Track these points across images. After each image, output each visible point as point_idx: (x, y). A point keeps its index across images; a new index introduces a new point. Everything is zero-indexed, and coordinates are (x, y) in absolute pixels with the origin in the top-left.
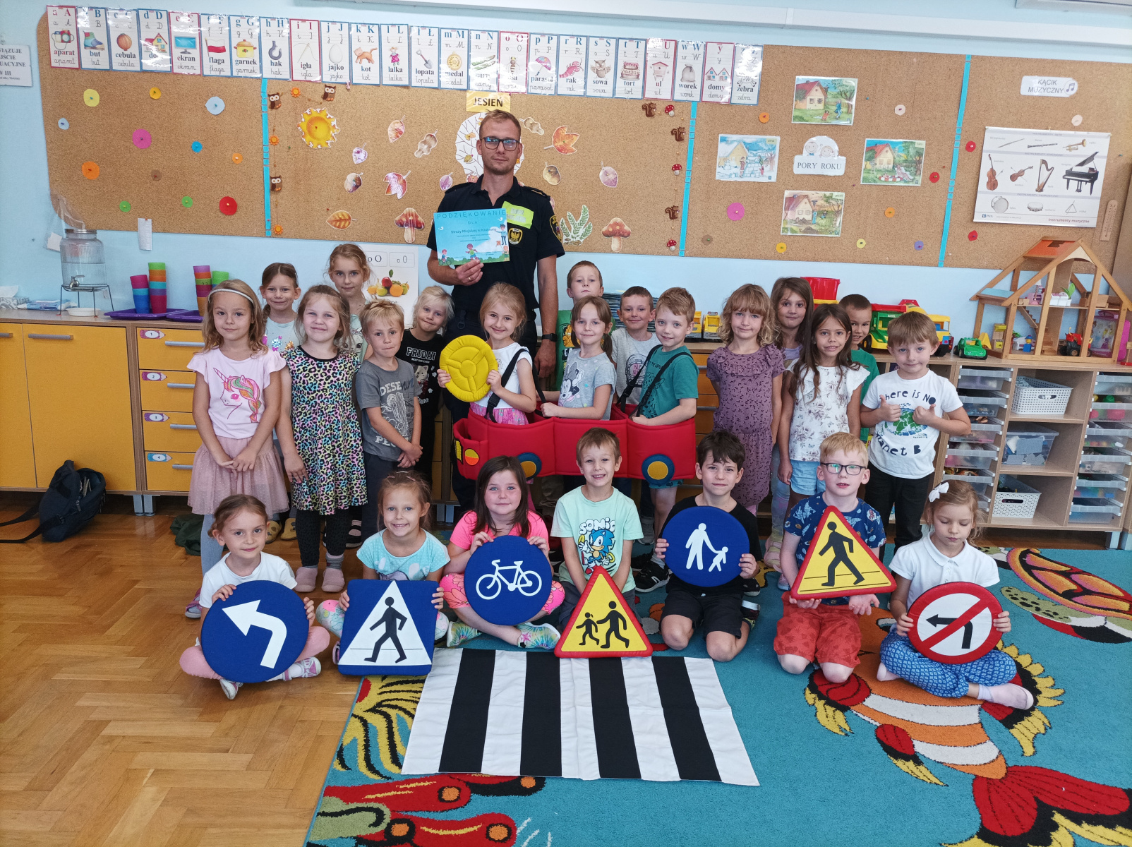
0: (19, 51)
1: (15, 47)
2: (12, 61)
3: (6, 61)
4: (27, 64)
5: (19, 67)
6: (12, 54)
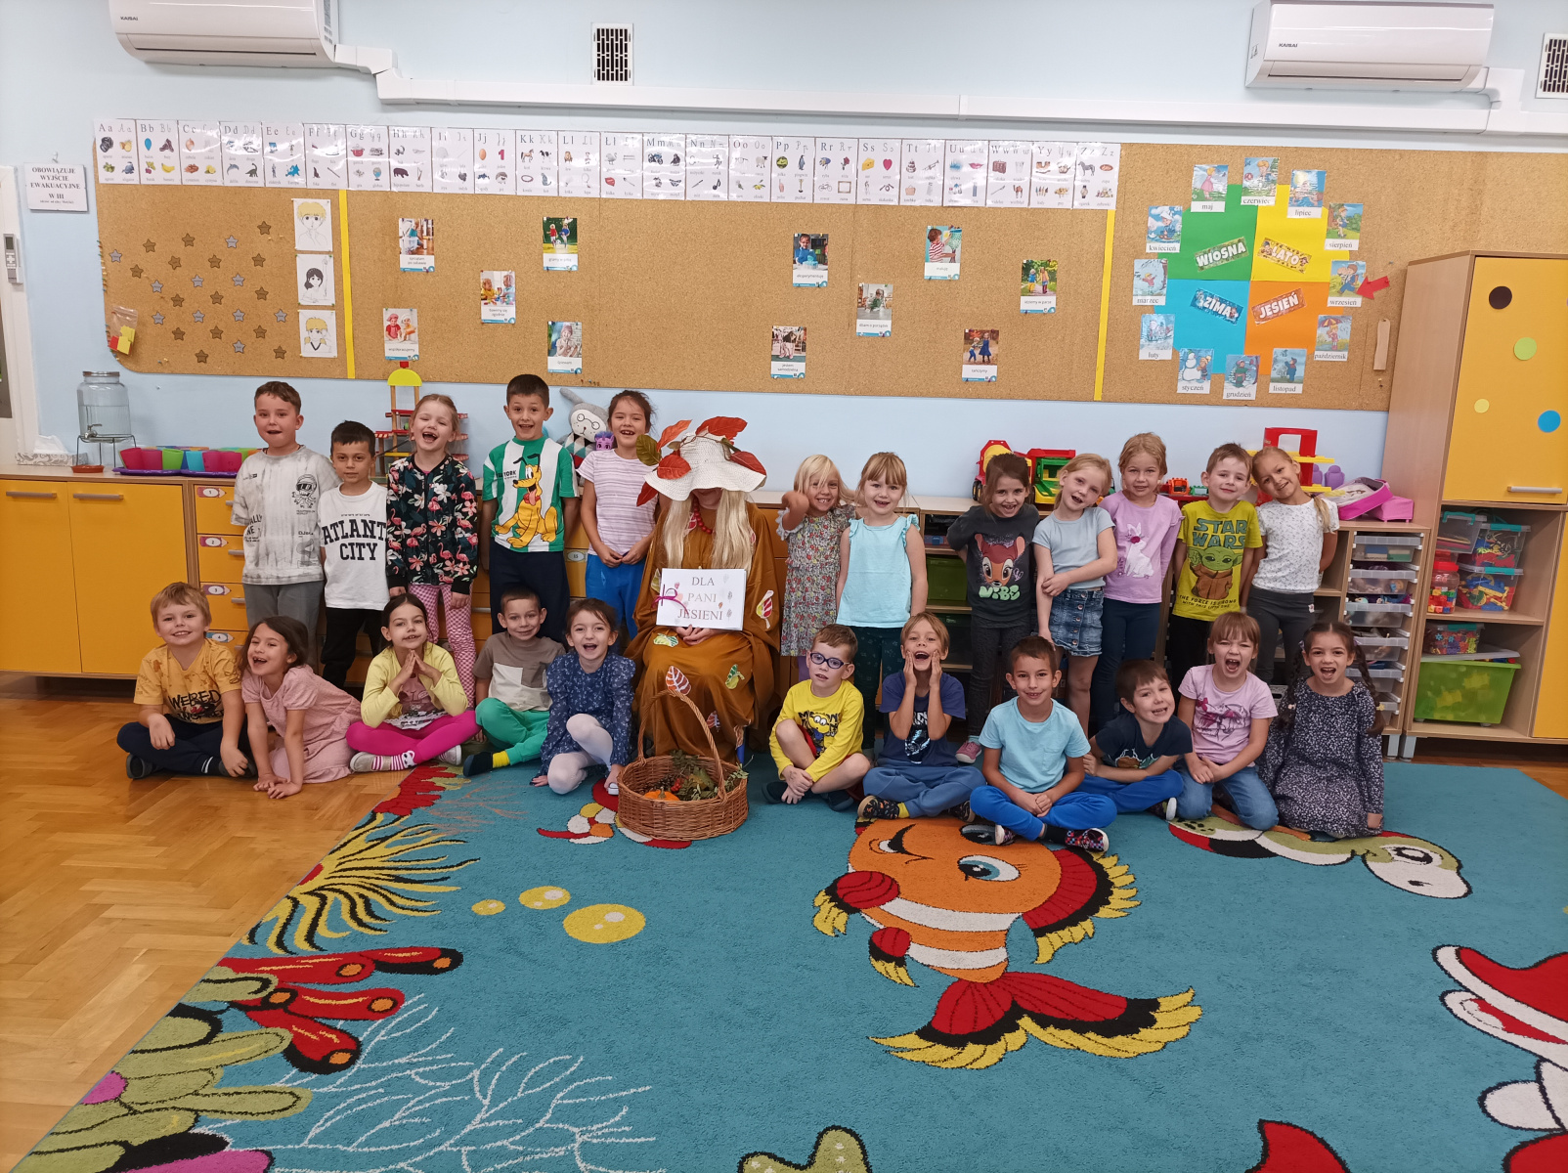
0: (72, 171)
1: (68, 167)
2: (65, 182)
3: (58, 182)
4: (82, 185)
5: (73, 189)
6: (64, 175)
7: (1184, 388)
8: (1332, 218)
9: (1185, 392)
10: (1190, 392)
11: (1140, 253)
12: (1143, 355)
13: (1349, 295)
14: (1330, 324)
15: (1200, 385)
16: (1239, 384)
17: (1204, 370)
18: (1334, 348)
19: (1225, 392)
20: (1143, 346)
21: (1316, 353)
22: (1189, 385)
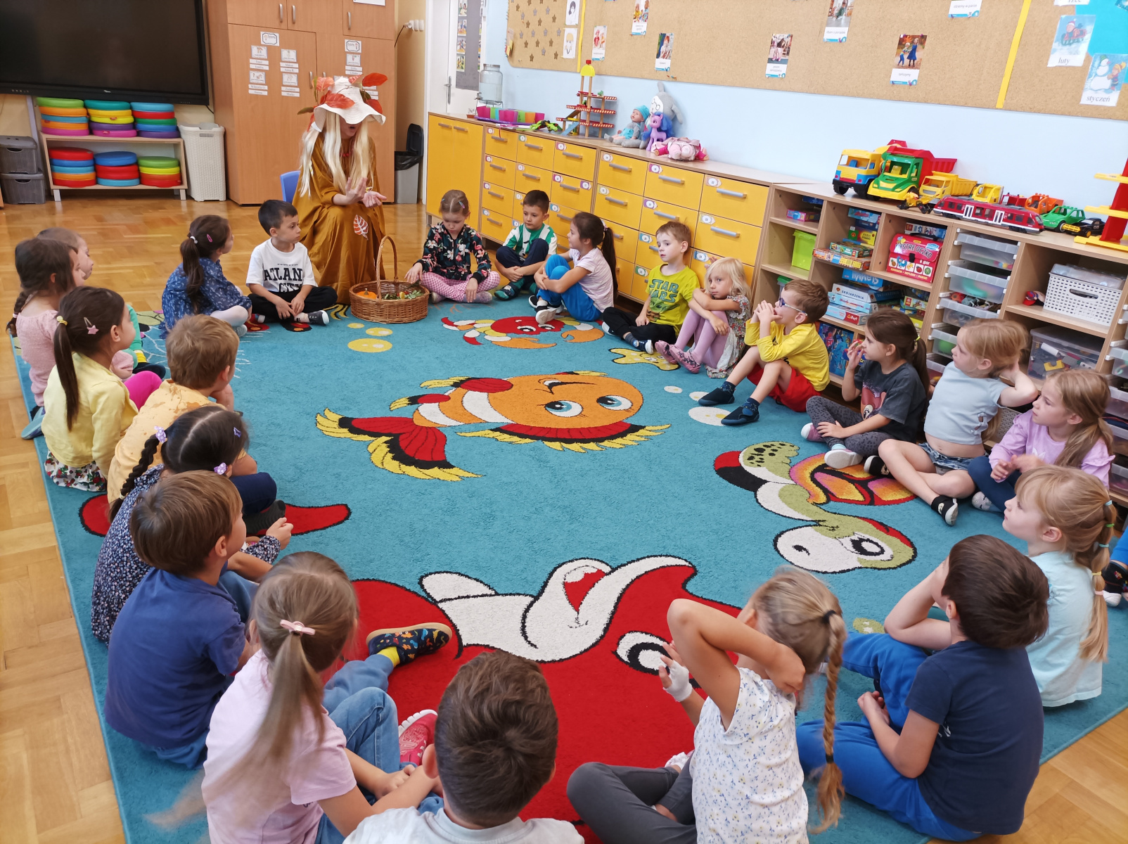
7: (1090, 98)
9: (1089, 102)
10: (1095, 103)
12: (1053, 62)
15: (1105, 95)
17: (1115, 79)
20: (1055, 50)
22: (1095, 95)
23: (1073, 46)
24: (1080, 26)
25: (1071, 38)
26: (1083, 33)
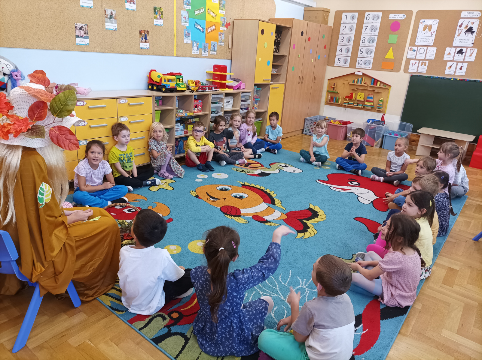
7: (194, 52)
8: (220, 4)
9: (194, 54)
11: (182, 9)
12: (185, 42)
13: (224, 27)
14: (221, 35)
15: (197, 52)
16: (205, 52)
17: (197, 47)
18: (222, 42)
19: (202, 54)
20: (184, 39)
21: (219, 43)
22: (195, 52)
23: (188, 38)
24: (188, 32)
25: (187, 35)
26: (189, 34)
